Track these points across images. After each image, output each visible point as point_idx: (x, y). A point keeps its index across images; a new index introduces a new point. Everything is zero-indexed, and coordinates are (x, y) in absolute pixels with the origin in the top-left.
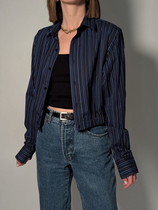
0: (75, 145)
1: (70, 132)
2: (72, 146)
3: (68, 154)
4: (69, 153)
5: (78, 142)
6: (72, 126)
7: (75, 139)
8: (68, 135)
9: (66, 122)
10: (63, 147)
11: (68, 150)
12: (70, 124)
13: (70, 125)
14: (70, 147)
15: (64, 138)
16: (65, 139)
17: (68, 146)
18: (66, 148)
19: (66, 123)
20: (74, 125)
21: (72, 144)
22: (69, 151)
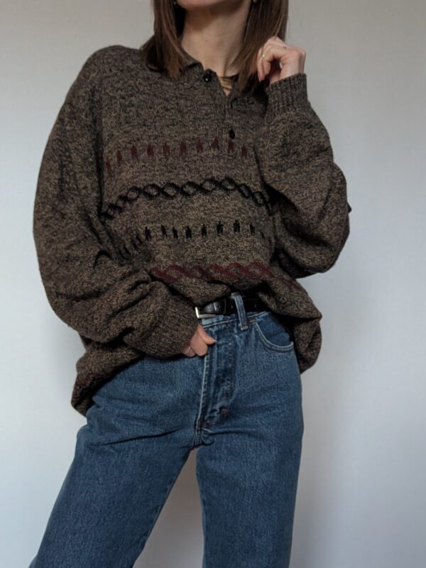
0: (238, 380)
1: (226, 348)
2: (228, 384)
3: (214, 408)
4: (217, 407)
5: (245, 373)
6: (230, 332)
7: (239, 366)
8: (221, 359)
9: (213, 323)
10: (204, 393)
11: (217, 398)
12: (223, 326)
13: (225, 328)
14: (224, 389)
15: (210, 368)
16: (215, 369)
17: (219, 388)
18: (215, 393)
19: (212, 327)
20: (233, 328)
21: (228, 380)
22: (218, 400)
